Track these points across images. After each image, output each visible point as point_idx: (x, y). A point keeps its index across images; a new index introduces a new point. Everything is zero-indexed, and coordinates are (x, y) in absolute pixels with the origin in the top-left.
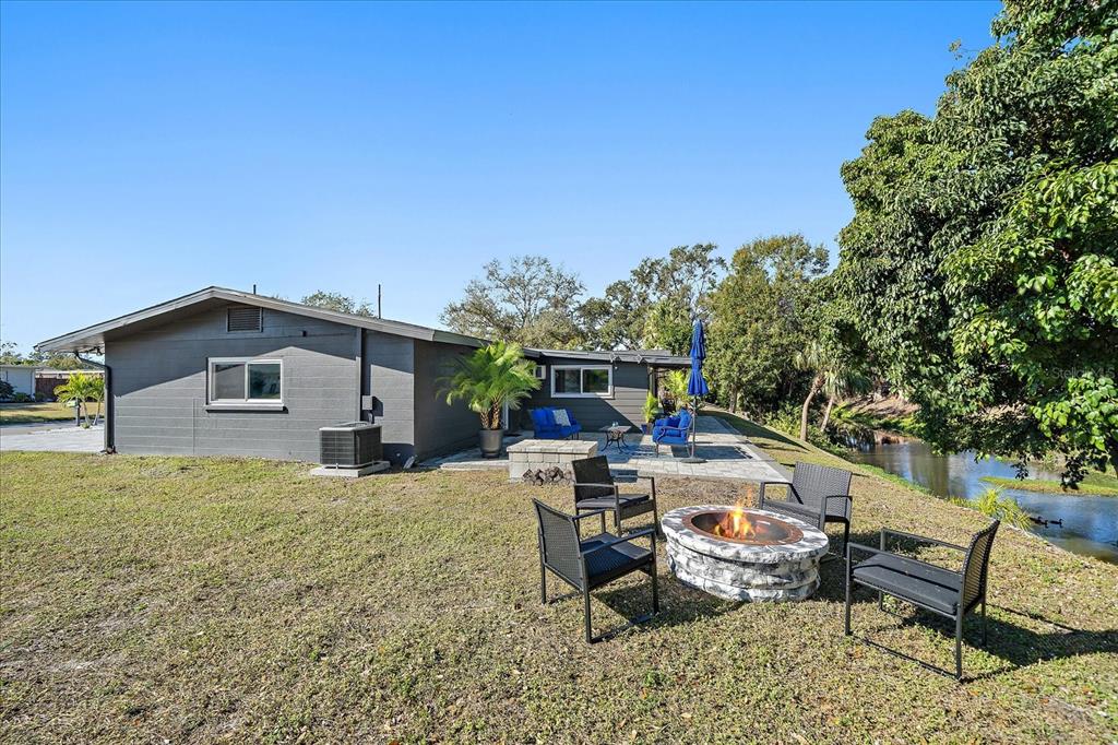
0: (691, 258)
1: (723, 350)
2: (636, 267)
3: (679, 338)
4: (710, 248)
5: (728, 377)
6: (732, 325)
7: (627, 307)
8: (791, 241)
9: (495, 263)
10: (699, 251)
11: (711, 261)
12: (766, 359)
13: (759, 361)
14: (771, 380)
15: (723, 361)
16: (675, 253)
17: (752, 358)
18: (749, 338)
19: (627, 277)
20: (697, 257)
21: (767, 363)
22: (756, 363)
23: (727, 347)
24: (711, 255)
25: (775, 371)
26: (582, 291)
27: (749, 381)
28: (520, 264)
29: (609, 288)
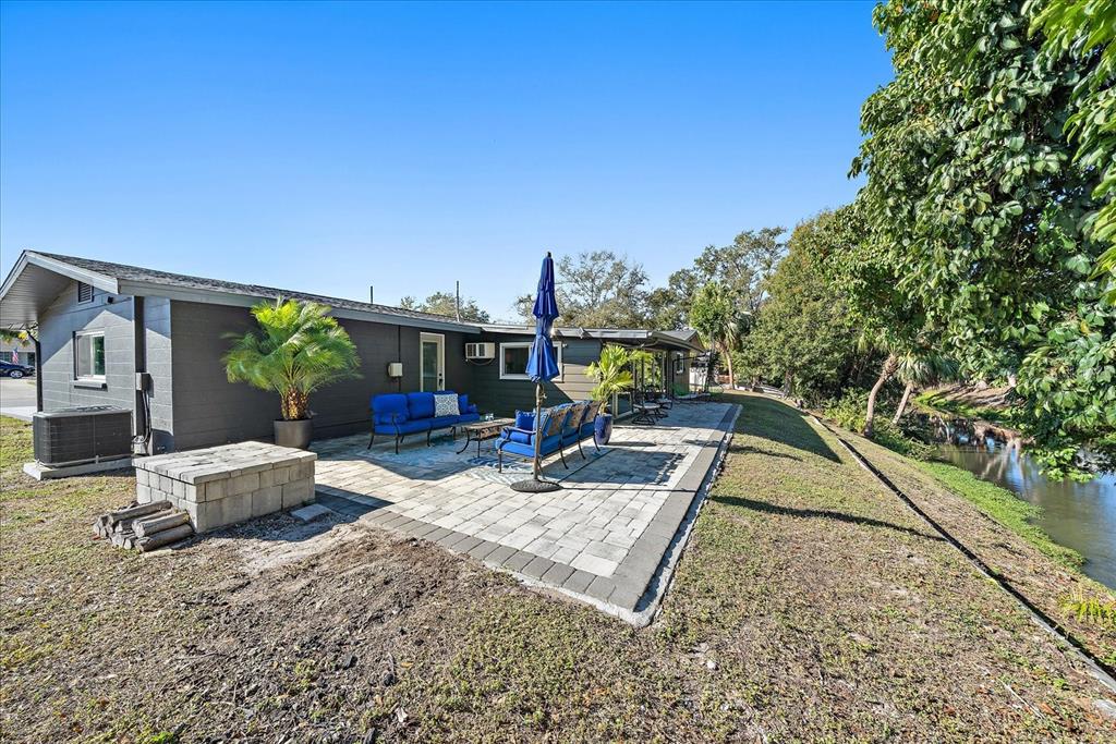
0: (757, 244)
1: (775, 332)
2: (699, 256)
3: (710, 317)
4: (778, 232)
5: (778, 360)
6: (786, 306)
7: (690, 295)
10: (766, 235)
11: (779, 245)
12: (824, 341)
13: (815, 344)
14: (830, 366)
15: (774, 344)
16: (739, 240)
17: (807, 340)
18: (805, 319)
19: (690, 265)
20: (762, 242)
21: (825, 346)
22: (812, 347)
23: (779, 328)
24: (778, 239)
25: (836, 355)
26: (645, 281)
27: (804, 366)
28: (589, 257)
29: (672, 278)
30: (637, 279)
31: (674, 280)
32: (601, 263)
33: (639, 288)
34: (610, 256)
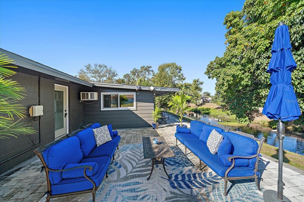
0: (146, 69)
2: (132, 70)
4: (150, 67)
7: (129, 81)
8: (173, 64)
9: (89, 65)
10: (148, 68)
11: (150, 71)
16: (142, 68)
19: (129, 73)
20: (147, 69)
24: (150, 69)
26: (117, 76)
28: (98, 66)
29: (124, 76)
30: (114, 75)
31: (125, 76)
32: (102, 68)
33: (115, 78)
34: (106, 67)
